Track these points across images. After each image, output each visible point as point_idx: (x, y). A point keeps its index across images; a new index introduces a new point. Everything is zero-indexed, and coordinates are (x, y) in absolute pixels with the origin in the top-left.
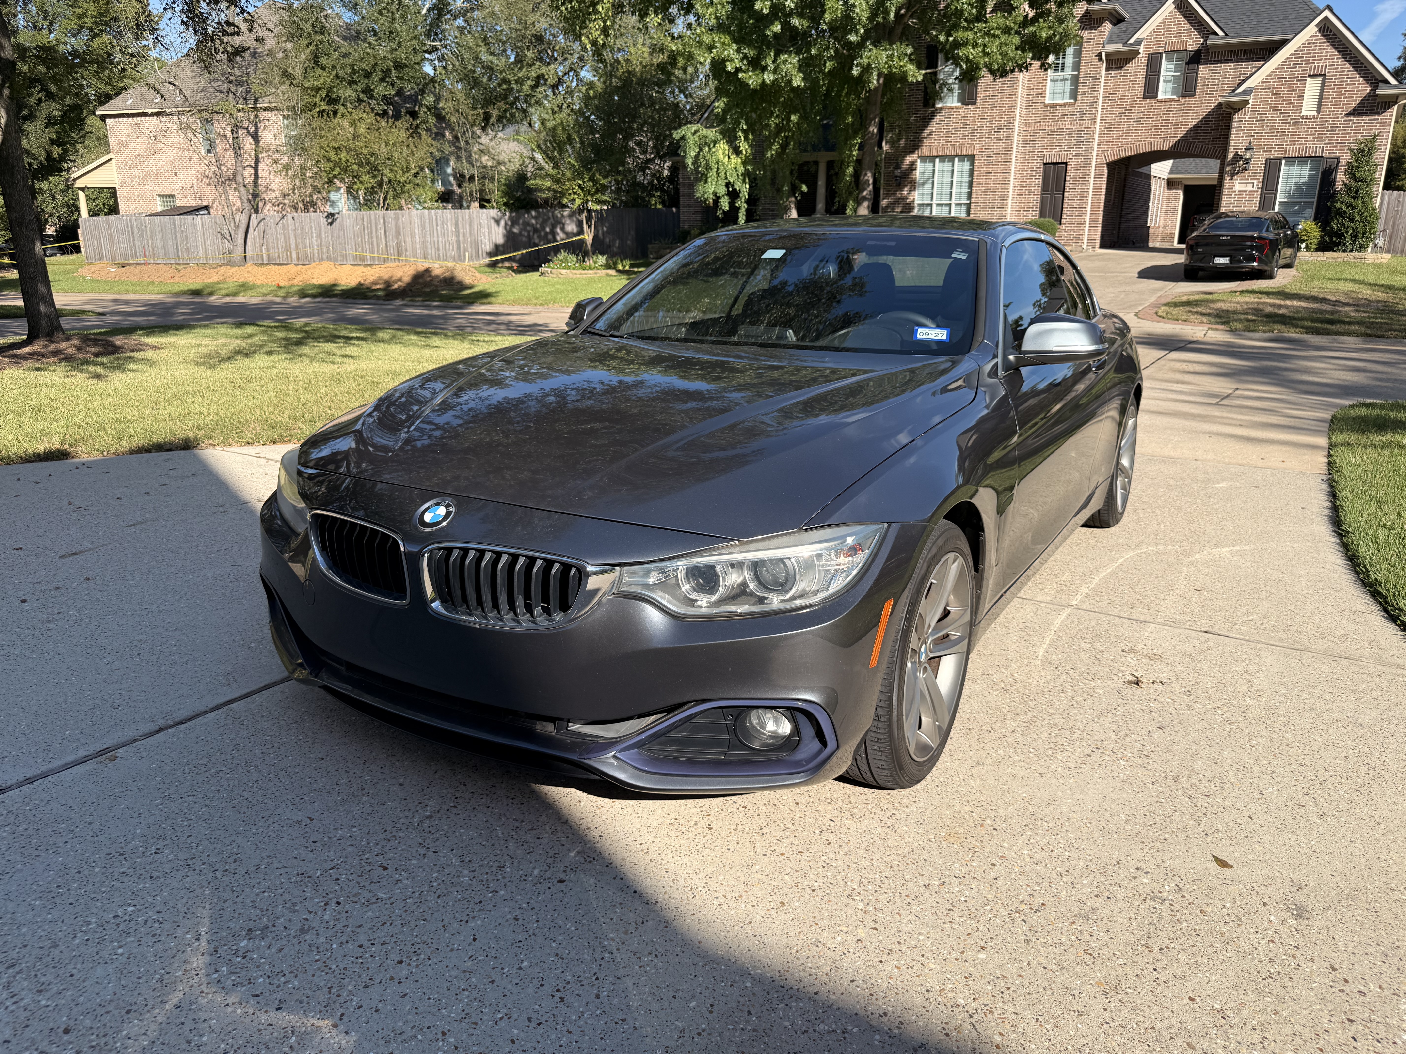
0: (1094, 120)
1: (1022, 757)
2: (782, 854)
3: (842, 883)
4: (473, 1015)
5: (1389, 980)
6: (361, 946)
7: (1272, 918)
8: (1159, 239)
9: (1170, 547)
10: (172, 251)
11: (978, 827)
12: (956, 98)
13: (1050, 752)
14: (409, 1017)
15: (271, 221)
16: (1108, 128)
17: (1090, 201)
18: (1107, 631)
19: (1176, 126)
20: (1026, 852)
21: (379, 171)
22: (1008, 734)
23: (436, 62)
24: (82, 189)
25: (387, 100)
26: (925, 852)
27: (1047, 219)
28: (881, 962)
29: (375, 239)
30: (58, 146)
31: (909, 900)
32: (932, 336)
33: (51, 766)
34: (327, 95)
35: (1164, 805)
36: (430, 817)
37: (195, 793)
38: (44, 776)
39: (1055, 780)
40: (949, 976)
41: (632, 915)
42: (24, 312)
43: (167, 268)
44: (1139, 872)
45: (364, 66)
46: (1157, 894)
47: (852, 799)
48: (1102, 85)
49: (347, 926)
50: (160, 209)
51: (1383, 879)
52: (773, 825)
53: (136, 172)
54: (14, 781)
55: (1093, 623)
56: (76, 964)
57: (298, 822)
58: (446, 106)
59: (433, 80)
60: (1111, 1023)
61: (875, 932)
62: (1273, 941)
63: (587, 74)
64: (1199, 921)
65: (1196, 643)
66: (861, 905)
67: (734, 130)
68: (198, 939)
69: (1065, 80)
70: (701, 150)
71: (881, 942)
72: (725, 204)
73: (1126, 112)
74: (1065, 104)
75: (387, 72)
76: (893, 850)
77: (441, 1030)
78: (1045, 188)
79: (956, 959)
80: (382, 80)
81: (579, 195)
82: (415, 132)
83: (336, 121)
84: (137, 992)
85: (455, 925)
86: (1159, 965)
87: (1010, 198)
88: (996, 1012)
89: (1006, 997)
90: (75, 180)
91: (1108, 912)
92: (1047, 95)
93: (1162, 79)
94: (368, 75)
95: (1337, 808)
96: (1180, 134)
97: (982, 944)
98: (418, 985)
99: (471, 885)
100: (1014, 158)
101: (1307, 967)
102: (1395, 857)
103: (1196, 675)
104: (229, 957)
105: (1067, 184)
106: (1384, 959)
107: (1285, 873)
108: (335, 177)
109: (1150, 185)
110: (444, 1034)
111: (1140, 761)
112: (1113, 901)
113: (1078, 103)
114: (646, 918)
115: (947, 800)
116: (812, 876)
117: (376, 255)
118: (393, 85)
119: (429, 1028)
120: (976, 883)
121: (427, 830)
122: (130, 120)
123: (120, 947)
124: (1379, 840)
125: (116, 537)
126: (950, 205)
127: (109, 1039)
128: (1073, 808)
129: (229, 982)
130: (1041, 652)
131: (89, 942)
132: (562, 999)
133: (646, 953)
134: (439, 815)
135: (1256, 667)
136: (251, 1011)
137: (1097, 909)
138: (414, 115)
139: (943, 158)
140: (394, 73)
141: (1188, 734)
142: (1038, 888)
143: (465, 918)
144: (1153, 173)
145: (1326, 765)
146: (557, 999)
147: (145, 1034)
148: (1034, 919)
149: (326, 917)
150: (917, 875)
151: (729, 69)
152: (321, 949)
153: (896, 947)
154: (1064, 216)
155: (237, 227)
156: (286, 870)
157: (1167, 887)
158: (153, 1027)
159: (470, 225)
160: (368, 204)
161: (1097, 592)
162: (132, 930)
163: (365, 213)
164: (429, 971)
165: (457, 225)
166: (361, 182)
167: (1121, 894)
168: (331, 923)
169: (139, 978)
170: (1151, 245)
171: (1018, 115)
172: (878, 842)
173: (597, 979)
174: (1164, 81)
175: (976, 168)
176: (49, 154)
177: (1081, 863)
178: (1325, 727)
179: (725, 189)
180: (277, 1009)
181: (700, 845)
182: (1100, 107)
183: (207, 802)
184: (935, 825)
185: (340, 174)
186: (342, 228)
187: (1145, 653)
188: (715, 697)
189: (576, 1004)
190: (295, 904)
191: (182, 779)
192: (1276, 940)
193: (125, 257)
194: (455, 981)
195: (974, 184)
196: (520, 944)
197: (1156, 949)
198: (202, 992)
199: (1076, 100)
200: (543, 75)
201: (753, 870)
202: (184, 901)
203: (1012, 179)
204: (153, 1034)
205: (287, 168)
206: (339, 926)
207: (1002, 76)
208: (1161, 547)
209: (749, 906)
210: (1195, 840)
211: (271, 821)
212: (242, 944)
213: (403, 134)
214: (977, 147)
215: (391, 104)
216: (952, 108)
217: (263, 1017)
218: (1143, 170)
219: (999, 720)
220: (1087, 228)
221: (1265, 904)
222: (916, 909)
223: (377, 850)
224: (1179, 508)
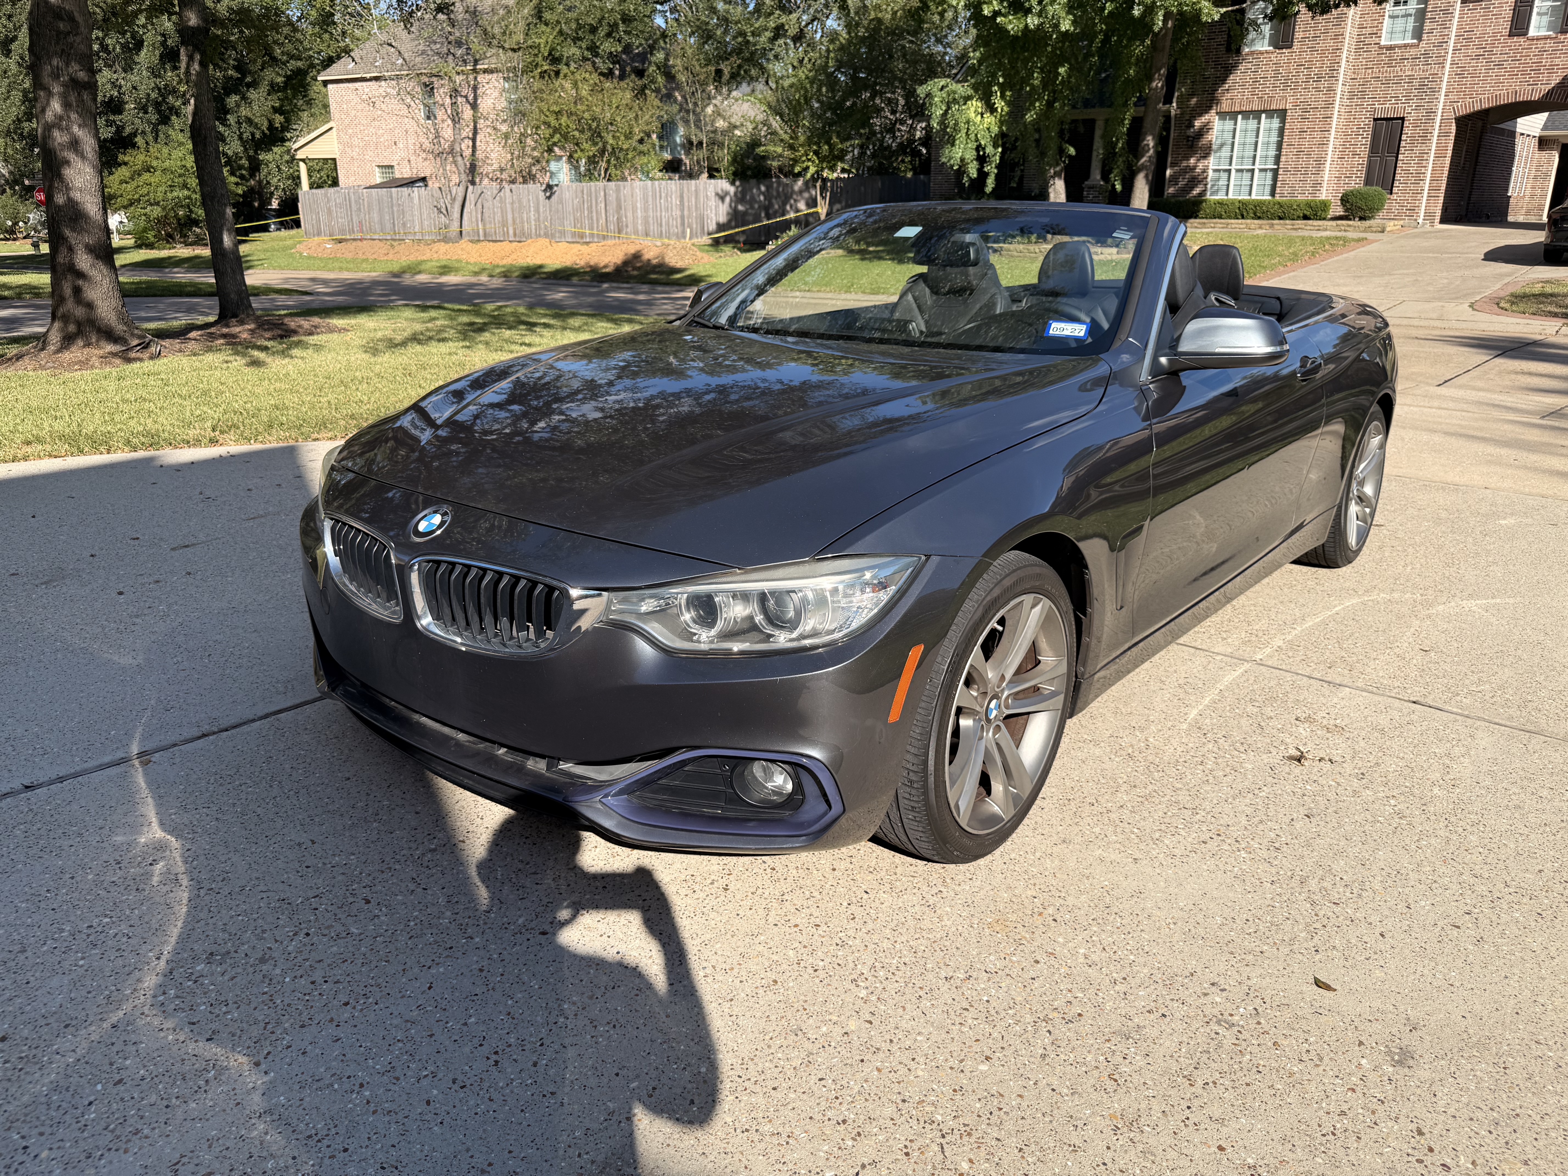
0: (1442, 65)
1: (1121, 837)
2: (796, 926)
3: (851, 965)
4: (399, 1069)
5: (1488, 1155)
6: (313, 983)
7: (1364, 1062)
8: (1523, 212)
9: (1408, 595)
10: (388, 226)
11: (1036, 916)
12: (1266, 41)
13: (1157, 835)
14: (334, 1063)
15: (488, 194)
16: (1460, 73)
17: (1431, 166)
18: (1286, 694)
19: (1551, 70)
20: (1082, 951)
21: (601, 137)
22: (1114, 809)
23: (668, 14)
24: (303, 160)
25: (613, 58)
26: (961, 939)
27: (1374, 188)
28: (862, 1061)
29: (594, 214)
30: (280, 114)
31: (921, 993)
32: (1067, 333)
33: (86, 766)
34: (550, 54)
35: (1277, 910)
36: (434, 850)
37: (211, 805)
38: (76, 775)
39: (1150, 869)
40: (935, 1087)
41: (605, 978)
42: (214, 290)
43: (381, 244)
44: (1214, 989)
45: (590, 21)
46: (1226, 1016)
47: (899, 871)
48: (1456, 20)
49: (307, 960)
50: (378, 180)
51: (1530, 1028)
52: (798, 892)
53: (356, 141)
54: (47, 779)
55: (1272, 683)
56: (36, 971)
57: (299, 844)
58: (677, 63)
59: (664, 35)
60: (1110, 1165)
61: (868, 1025)
62: (1353, 1090)
63: (832, 23)
64: (1267, 1055)
65: (1396, 715)
66: (863, 993)
67: (990, 85)
68: (158, 958)
69: (1407, 15)
70: (949, 108)
71: (871, 1038)
72: (973, 171)
73: (1485, 53)
74: (1406, 46)
75: (614, 27)
76: (924, 933)
77: (360, 1081)
78: (1374, 148)
79: (951, 1068)
80: (609, 35)
81: (813, 162)
82: (641, 93)
83: (557, 84)
84: (81, 1007)
85: (416, 970)
86: (1196, 1103)
87: (1329, 162)
88: (976, 1135)
89: (994, 1119)
90: (296, 150)
91: (1155, 1033)
92: (1383, 36)
93: (1535, 10)
94: (593, 30)
95: (1503, 934)
96: (1555, 80)
97: (988, 1053)
98: (355, 1030)
99: (448, 928)
100: (1336, 113)
101: (1385, 1127)
102: (1558, 1002)
103: (1380, 754)
104: (180, 980)
105: (1403, 144)
106: (1492, 1128)
107: (1402, 1008)
108: (555, 144)
109: (1513, 144)
110: (362, 1085)
111: (1265, 854)
112: (1168, 1019)
113: (1423, 44)
114: (619, 983)
115: (1009, 881)
116: (820, 954)
117: (595, 232)
118: (619, 41)
119: (349, 1077)
120: (1008, 980)
121: (425, 864)
122: (350, 85)
123: (83, 958)
124: (1543, 979)
125: (232, 531)
126: (1253, 171)
127: (39, 1052)
128: (1160, 905)
129: (173, 1006)
130: (1193, 714)
131: (56, 951)
132: (497, 1063)
133: (605, 1022)
134: (443, 849)
135: (1463, 750)
136: (182, 1039)
137: (1144, 1027)
138: (640, 73)
139: (1246, 114)
140: (622, 27)
141: (1340, 825)
142: (1080, 995)
143: (428, 964)
144: (1519, 130)
145: (1508, 879)
146: (491, 1062)
147: (74, 1051)
148: (1062, 1031)
149: (290, 948)
150: (941, 965)
151: (986, 12)
152: (274, 981)
153: (885, 1046)
154: (1396, 184)
155: (454, 200)
156: (269, 894)
157: (1241, 1010)
158: (85, 1044)
159: (696, 198)
160: (590, 175)
161: (1292, 645)
162: (99, 942)
163: (585, 185)
164: (372, 1017)
165: (682, 197)
166: (582, 150)
167: (1180, 1011)
168: (293, 955)
169: (89, 992)
170: (1511, 219)
171: (1344, 59)
172: (911, 923)
173: (542, 1045)
174: (1538, 14)
175: (1287, 126)
176: (271, 123)
177: (1145, 971)
178: (1526, 831)
179: (975, 153)
180: (208, 1040)
181: (708, 907)
182: (1451, 48)
183: (220, 816)
184: (983, 909)
185: (560, 141)
186: (561, 201)
187: (1325, 722)
188: (705, 744)
189: (509, 1070)
190: (264, 931)
191: (204, 790)
192: (1358, 1089)
193: (342, 232)
194: (393, 1031)
195: (1284, 146)
196: (475, 998)
197: (1200, 1083)
198: (143, 1014)
199: (1420, 39)
200: (783, 25)
201: (757, 941)
202: (160, 917)
203: (1332, 139)
204: (80, 1052)
205: (506, 136)
206: (300, 959)
207: (1323, 13)
208: (1396, 595)
209: (737, 981)
210: (1300, 957)
211: (273, 840)
212: (198, 968)
213: (628, 95)
214: (1290, 99)
215: (618, 62)
216: (1262, 53)
217: (191, 1047)
218: (1505, 126)
219: (1109, 791)
220: (1425, 198)
221: (1361, 1043)
222: (926, 1003)
223: (367, 881)
224: (1441, 547)
